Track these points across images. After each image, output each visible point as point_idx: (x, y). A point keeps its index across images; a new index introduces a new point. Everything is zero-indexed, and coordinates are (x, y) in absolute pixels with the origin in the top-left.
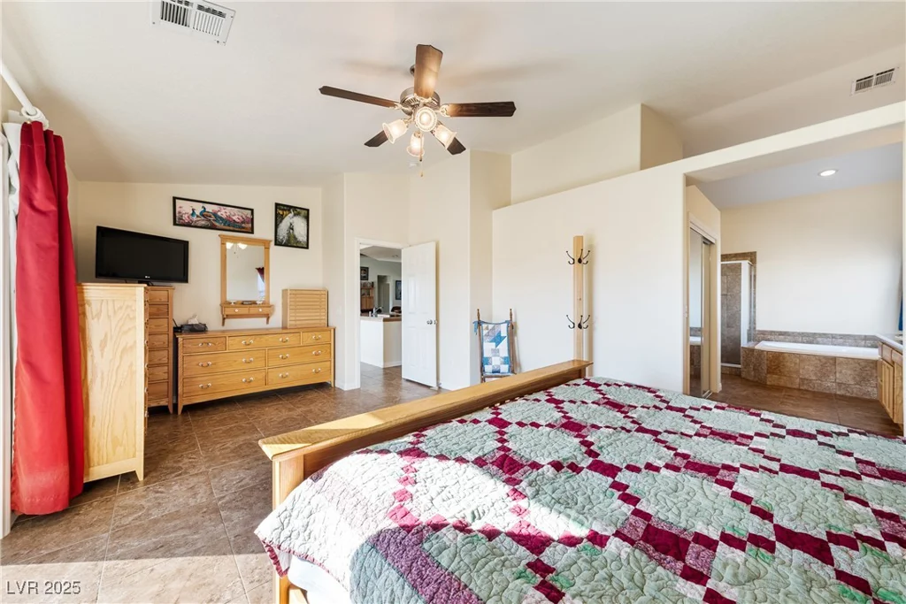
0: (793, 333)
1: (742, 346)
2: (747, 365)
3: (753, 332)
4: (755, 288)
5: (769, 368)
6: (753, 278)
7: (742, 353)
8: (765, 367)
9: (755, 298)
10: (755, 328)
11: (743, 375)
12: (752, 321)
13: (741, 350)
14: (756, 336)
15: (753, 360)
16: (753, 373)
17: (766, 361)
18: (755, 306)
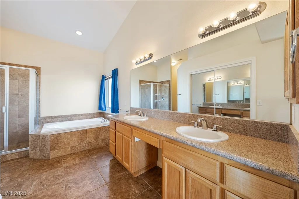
0: (61, 116)
1: (30, 133)
2: (34, 148)
3: (38, 119)
4: (40, 90)
5: (51, 147)
6: (38, 84)
7: (30, 139)
8: (48, 147)
9: (40, 97)
10: (40, 116)
11: (31, 156)
12: (38, 111)
13: (30, 137)
14: (41, 121)
15: (39, 143)
16: (39, 153)
17: (49, 143)
18: (39, 102)
